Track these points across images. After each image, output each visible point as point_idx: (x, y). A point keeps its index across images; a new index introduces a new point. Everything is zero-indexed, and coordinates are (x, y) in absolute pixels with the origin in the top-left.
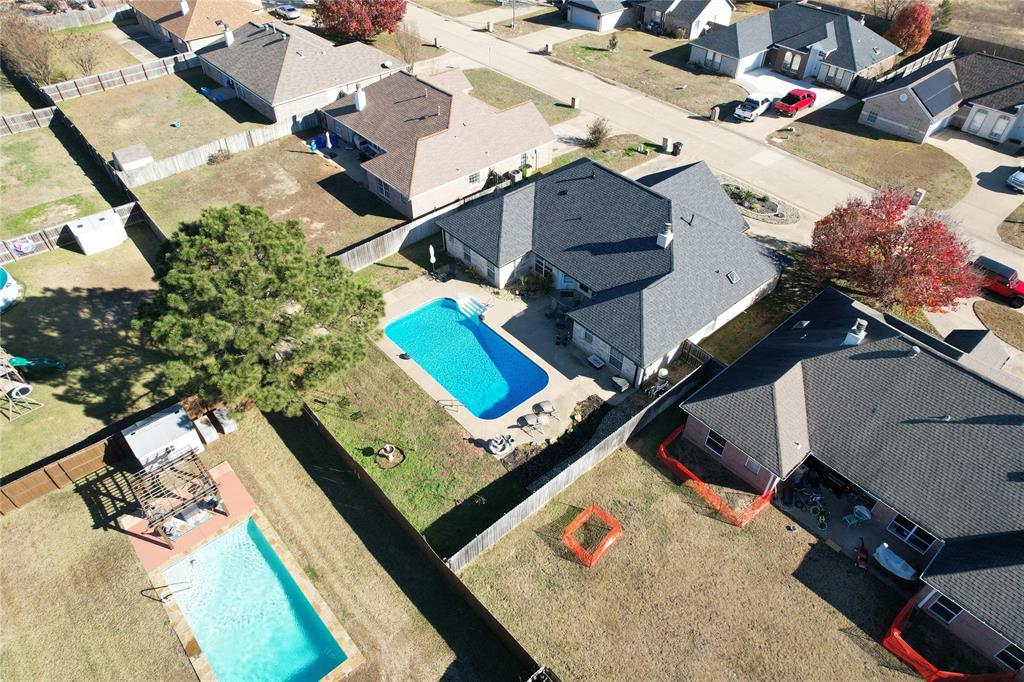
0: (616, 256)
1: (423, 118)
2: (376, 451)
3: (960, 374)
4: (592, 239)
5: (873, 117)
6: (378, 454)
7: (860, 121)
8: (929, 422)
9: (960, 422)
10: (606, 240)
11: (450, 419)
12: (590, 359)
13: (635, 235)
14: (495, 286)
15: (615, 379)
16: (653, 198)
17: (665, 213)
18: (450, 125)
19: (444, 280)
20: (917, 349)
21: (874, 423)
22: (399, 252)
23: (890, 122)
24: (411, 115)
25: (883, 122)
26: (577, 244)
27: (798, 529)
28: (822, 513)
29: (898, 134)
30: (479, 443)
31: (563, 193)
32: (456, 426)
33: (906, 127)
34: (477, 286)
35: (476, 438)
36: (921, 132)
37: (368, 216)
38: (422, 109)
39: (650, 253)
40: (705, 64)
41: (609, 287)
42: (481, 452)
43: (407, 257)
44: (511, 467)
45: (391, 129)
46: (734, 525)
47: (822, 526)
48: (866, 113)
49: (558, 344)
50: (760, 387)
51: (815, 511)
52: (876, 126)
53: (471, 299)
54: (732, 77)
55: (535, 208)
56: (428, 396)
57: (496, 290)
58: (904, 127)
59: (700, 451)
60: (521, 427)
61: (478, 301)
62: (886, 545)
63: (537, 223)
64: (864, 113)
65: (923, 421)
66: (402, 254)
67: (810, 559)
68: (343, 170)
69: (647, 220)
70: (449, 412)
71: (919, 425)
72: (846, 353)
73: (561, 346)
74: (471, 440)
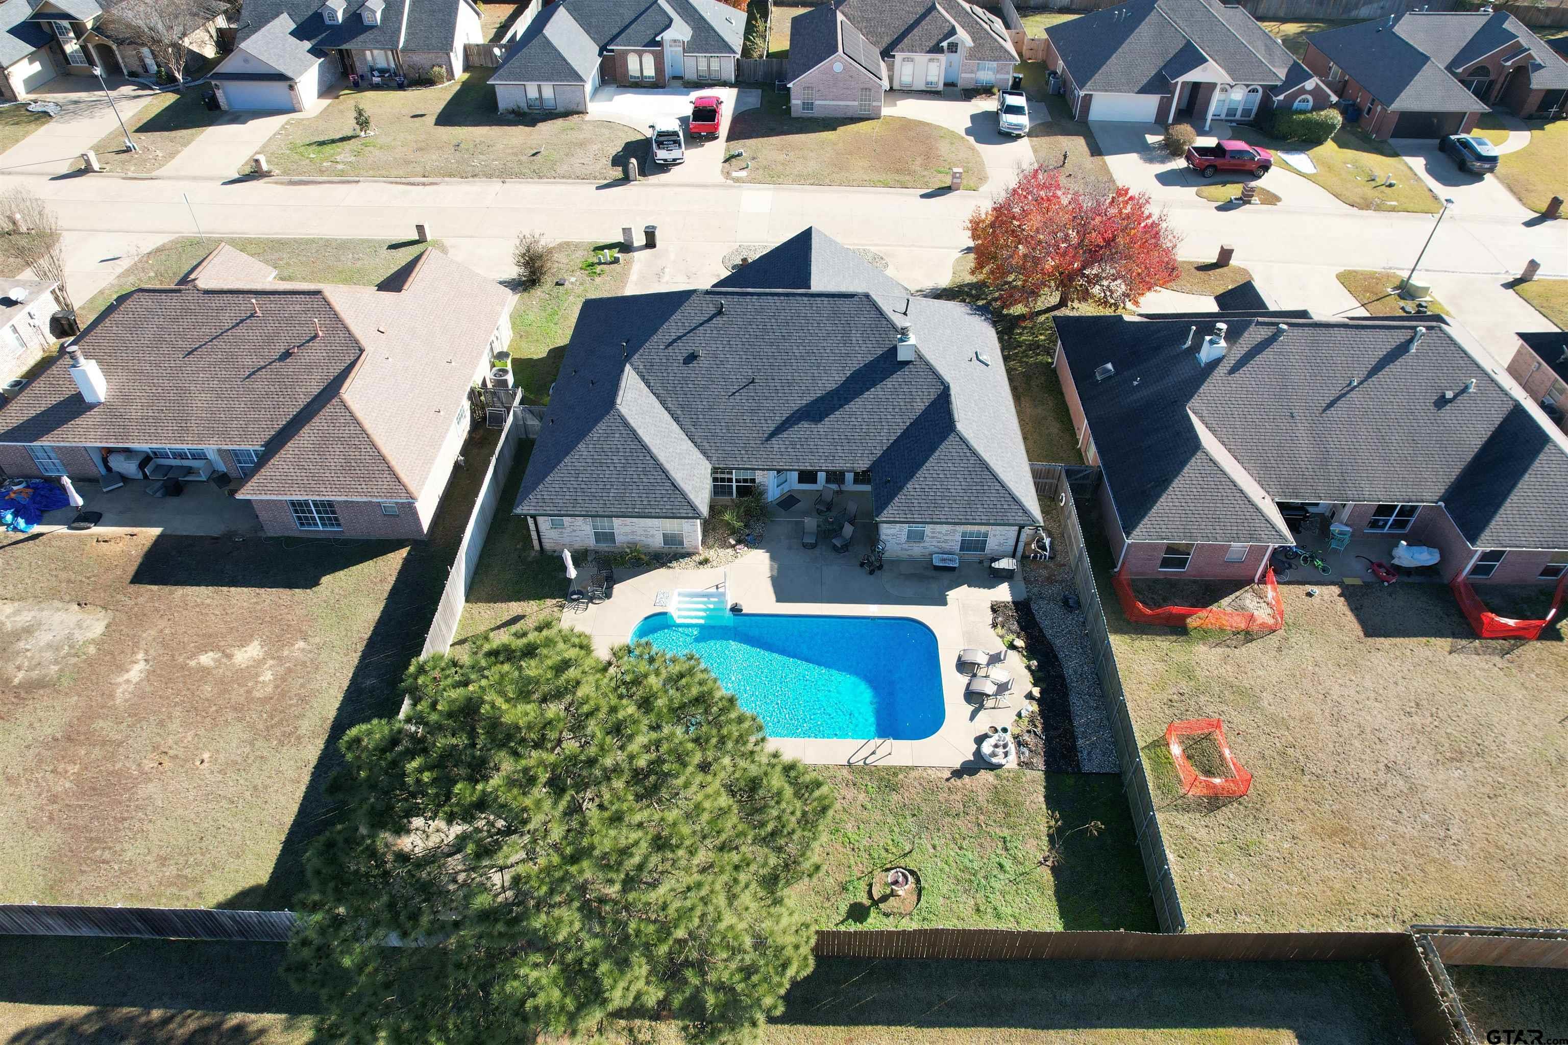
0: (855, 406)
1: (287, 355)
2: (866, 902)
3: (1331, 331)
4: (798, 402)
5: (808, 106)
6: (875, 903)
7: (793, 114)
8: (1344, 395)
9: (1366, 380)
10: (819, 394)
11: (895, 771)
12: (936, 562)
13: (856, 363)
14: (689, 555)
15: (996, 565)
16: (840, 301)
17: (873, 314)
18: (364, 342)
19: (608, 595)
20: (1285, 327)
21: (1301, 430)
22: (467, 601)
23: (832, 103)
24: (250, 362)
25: (824, 105)
26: (779, 419)
27: (1316, 589)
28: (1313, 558)
29: (849, 115)
30: (968, 769)
31: (692, 357)
32: (913, 774)
33: (856, 103)
34: (662, 571)
35: (958, 765)
36: (875, 104)
37: (325, 580)
38: (270, 340)
39: (898, 377)
40: (529, 107)
41: (879, 453)
42: (985, 776)
43: (493, 598)
44: (1039, 762)
45: (222, 404)
46: (1274, 631)
47: (1324, 570)
48: (799, 102)
49: (871, 573)
50: (1193, 460)
51: (1305, 560)
52: (816, 113)
53: (679, 594)
54: (583, 112)
55: (663, 403)
56: (827, 768)
57: (697, 558)
58: (852, 105)
59: (1156, 581)
60: (981, 707)
61: (699, 590)
62: (1404, 543)
63: (687, 423)
64: (796, 102)
65: (1339, 398)
66: (478, 600)
67: (1356, 609)
68: (156, 531)
69: (856, 336)
70: (880, 763)
71: (1339, 404)
72: (1222, 370)
73: (877, 572)
74: (958, 773)
